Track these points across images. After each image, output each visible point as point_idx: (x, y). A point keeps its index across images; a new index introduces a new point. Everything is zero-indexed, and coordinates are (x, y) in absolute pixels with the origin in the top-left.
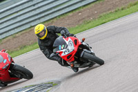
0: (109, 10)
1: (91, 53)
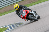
1: (33, 16)
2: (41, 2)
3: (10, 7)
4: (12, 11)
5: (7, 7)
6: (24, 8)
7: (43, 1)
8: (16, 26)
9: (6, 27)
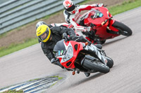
0: (116, 3)
1: (95, 60)
2: (116, 14)
3: (26, 30)
4: (32, 42)
5: (19, 30)
6: (68, 34)
7: (120, 11)
8: (44, 86)
9: (17, 89)
